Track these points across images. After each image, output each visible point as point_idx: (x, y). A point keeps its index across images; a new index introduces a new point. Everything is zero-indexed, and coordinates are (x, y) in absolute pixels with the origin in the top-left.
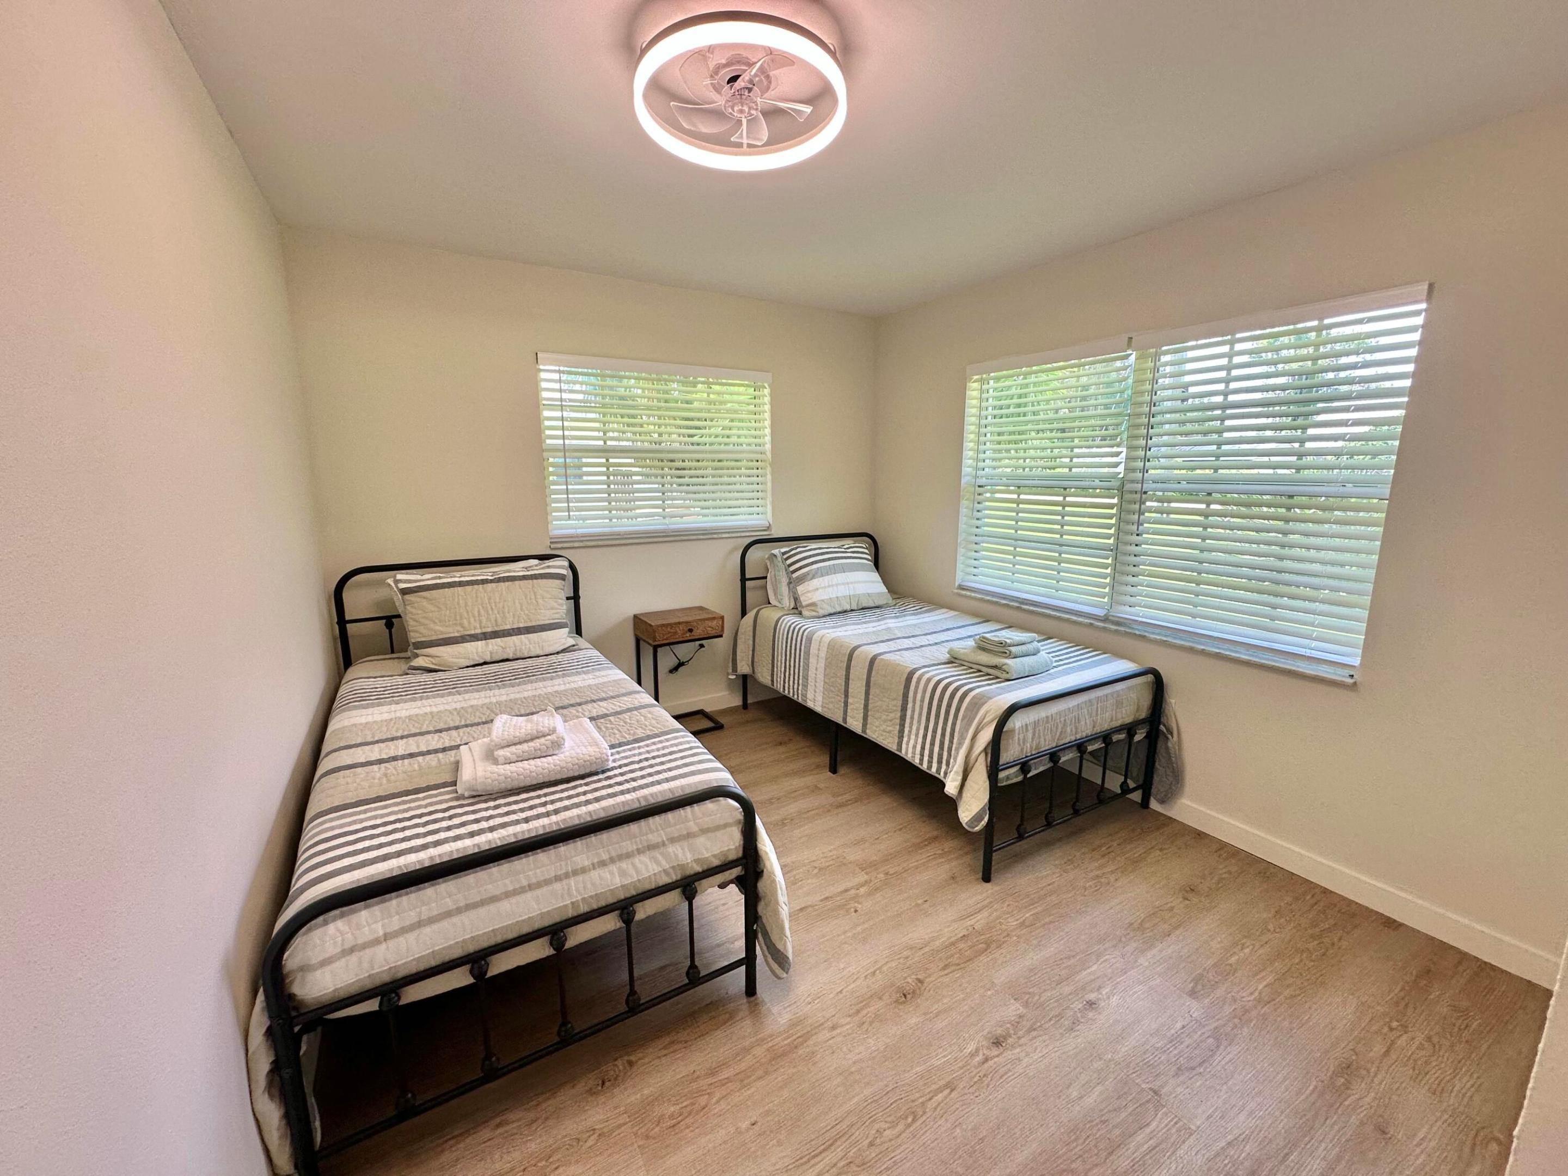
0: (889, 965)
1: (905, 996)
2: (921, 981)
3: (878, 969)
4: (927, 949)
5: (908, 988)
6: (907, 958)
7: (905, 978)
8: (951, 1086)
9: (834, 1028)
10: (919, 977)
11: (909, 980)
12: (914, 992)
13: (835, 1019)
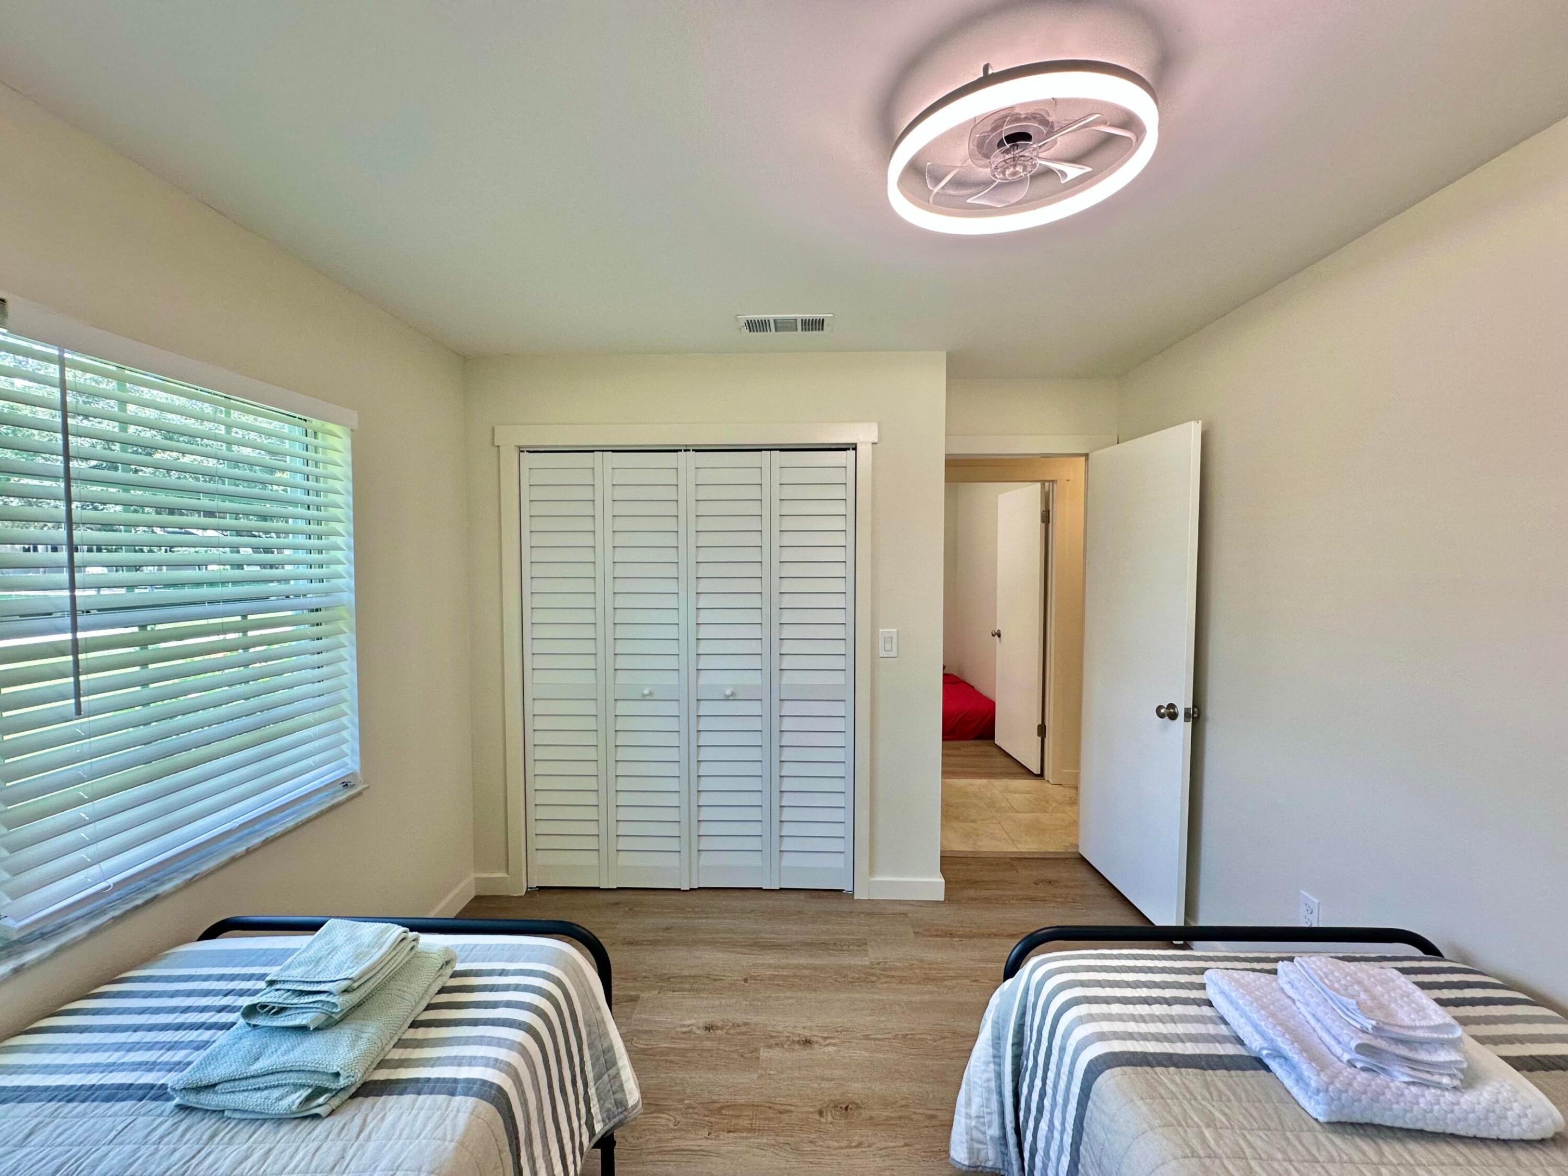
0: (836, 1145)
1: (846, 1108)
2: (821, 1113)
3: (851, 1147)
4: (781, 1140)
5: (838, 1113)
6: (811, 1142)
7: (831, 1123)
8: (867, 1037)
9: (932, 1117)
10: (817, 1117)
11: (830, 1119)
12: (836, 1106)
13: (926, 1123)
